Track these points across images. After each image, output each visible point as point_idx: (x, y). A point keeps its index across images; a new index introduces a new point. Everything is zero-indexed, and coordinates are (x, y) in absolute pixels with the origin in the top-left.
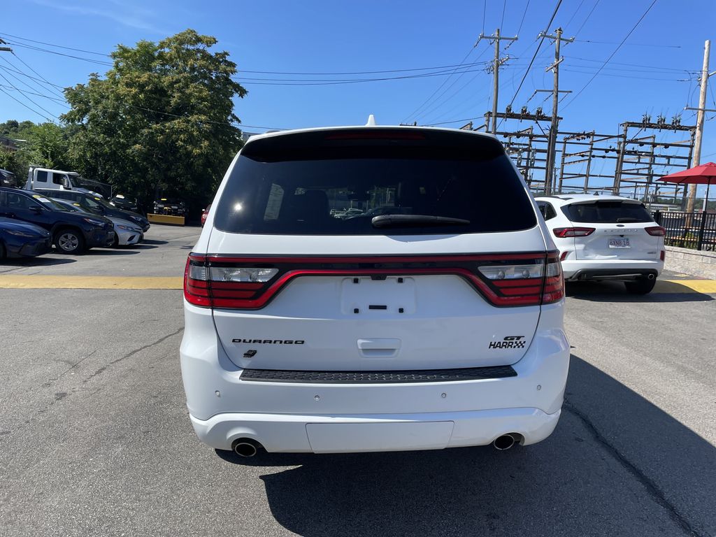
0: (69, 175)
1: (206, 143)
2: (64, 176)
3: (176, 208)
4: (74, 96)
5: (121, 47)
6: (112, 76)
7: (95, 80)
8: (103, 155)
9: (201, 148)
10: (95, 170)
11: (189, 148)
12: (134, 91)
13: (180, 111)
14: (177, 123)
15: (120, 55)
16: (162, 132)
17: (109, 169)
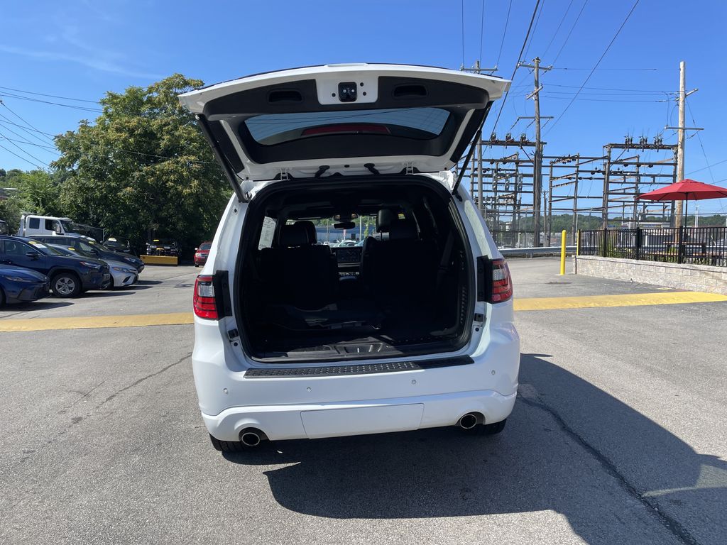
0: (61, 221)
1: (196, 182)
2: (56, 222)
3: (169, 248)
4: (64, 143)
5: (111, 94)
6: (102, 123)
7: (84, 127)
8: (93, 199)
9: (191, 187)
10: (86, 214)
11: (180, 188)
12: (124, 135)
13: (169, 153)
14: (167, 165)
15: (109, 101)
16: (153, 174)
17: (100, 212)
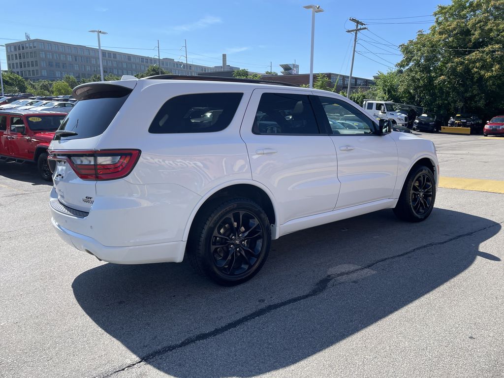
0: (386, 104)
1: (497, 66)
2: (382, 104)
3: (465, 121)
5: (440, 7)
6: (434, 29)
7: (421, 35)
8: (419, 87)
9: (492, 71)
10: (413, 97)
11: (482, 72)
12: (444, 36)
13: (478, 45)
14: (474, 55)
15: (439, 12)
16: (462, 63)
17: (423, 96)
